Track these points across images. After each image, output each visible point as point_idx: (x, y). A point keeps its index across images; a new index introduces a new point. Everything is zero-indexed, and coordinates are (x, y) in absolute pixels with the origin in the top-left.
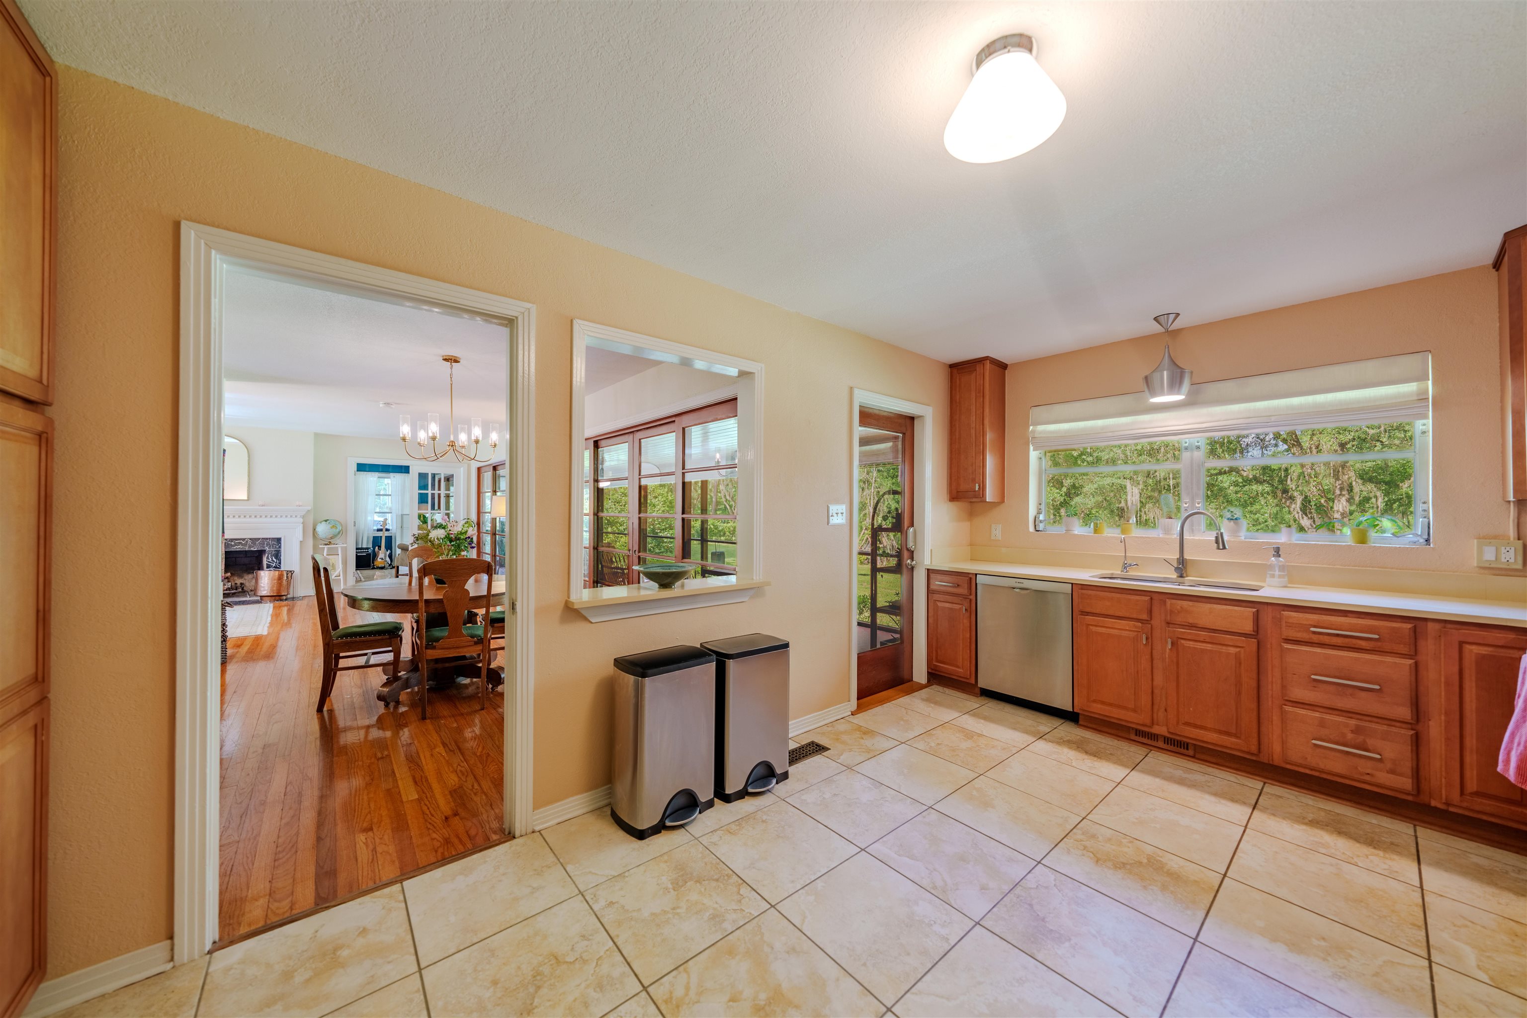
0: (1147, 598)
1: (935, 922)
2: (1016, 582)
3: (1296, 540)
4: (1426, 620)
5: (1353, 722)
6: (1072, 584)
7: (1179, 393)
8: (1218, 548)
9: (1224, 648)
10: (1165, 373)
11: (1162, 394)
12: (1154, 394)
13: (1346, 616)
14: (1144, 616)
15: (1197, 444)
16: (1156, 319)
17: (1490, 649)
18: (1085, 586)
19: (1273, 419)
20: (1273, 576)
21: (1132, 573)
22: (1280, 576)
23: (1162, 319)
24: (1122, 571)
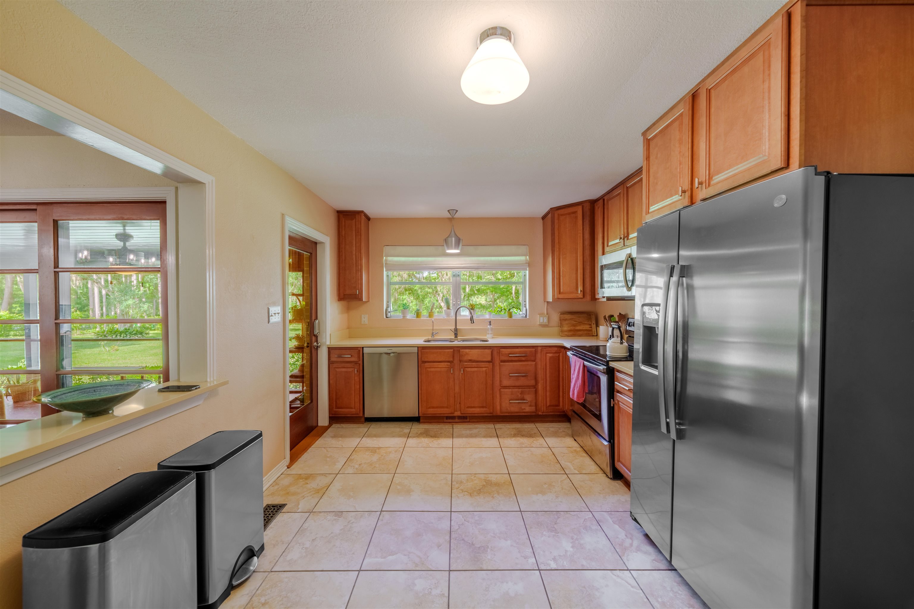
0: (452, 350)
1: (431, 589)
2: (388, 350)
3: (492, 317)
4: (538, 346)
5: (520, 390)
6: (418, 347)
7: (458, 249)
8: (472, 323)
9: (481, 369)
10: (453, 238)
11: (452, 249)
12: (448, 249)
13: (518, 348)
14: (451, 359)
15: (458, 274)
16: (448, 211)
17: (552, 354)
18: (424, 348)
19: (486, 265)
20: (489, 334)
21: (436, 337)
22: (491, 334)
23: (451, 211)
24: (432, 337)
